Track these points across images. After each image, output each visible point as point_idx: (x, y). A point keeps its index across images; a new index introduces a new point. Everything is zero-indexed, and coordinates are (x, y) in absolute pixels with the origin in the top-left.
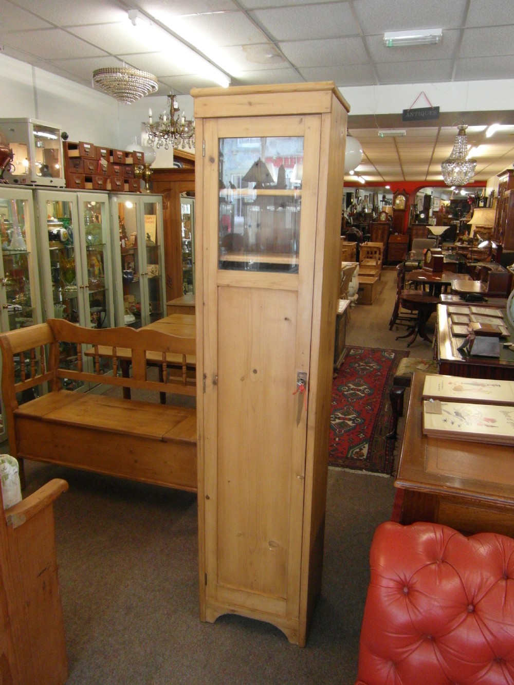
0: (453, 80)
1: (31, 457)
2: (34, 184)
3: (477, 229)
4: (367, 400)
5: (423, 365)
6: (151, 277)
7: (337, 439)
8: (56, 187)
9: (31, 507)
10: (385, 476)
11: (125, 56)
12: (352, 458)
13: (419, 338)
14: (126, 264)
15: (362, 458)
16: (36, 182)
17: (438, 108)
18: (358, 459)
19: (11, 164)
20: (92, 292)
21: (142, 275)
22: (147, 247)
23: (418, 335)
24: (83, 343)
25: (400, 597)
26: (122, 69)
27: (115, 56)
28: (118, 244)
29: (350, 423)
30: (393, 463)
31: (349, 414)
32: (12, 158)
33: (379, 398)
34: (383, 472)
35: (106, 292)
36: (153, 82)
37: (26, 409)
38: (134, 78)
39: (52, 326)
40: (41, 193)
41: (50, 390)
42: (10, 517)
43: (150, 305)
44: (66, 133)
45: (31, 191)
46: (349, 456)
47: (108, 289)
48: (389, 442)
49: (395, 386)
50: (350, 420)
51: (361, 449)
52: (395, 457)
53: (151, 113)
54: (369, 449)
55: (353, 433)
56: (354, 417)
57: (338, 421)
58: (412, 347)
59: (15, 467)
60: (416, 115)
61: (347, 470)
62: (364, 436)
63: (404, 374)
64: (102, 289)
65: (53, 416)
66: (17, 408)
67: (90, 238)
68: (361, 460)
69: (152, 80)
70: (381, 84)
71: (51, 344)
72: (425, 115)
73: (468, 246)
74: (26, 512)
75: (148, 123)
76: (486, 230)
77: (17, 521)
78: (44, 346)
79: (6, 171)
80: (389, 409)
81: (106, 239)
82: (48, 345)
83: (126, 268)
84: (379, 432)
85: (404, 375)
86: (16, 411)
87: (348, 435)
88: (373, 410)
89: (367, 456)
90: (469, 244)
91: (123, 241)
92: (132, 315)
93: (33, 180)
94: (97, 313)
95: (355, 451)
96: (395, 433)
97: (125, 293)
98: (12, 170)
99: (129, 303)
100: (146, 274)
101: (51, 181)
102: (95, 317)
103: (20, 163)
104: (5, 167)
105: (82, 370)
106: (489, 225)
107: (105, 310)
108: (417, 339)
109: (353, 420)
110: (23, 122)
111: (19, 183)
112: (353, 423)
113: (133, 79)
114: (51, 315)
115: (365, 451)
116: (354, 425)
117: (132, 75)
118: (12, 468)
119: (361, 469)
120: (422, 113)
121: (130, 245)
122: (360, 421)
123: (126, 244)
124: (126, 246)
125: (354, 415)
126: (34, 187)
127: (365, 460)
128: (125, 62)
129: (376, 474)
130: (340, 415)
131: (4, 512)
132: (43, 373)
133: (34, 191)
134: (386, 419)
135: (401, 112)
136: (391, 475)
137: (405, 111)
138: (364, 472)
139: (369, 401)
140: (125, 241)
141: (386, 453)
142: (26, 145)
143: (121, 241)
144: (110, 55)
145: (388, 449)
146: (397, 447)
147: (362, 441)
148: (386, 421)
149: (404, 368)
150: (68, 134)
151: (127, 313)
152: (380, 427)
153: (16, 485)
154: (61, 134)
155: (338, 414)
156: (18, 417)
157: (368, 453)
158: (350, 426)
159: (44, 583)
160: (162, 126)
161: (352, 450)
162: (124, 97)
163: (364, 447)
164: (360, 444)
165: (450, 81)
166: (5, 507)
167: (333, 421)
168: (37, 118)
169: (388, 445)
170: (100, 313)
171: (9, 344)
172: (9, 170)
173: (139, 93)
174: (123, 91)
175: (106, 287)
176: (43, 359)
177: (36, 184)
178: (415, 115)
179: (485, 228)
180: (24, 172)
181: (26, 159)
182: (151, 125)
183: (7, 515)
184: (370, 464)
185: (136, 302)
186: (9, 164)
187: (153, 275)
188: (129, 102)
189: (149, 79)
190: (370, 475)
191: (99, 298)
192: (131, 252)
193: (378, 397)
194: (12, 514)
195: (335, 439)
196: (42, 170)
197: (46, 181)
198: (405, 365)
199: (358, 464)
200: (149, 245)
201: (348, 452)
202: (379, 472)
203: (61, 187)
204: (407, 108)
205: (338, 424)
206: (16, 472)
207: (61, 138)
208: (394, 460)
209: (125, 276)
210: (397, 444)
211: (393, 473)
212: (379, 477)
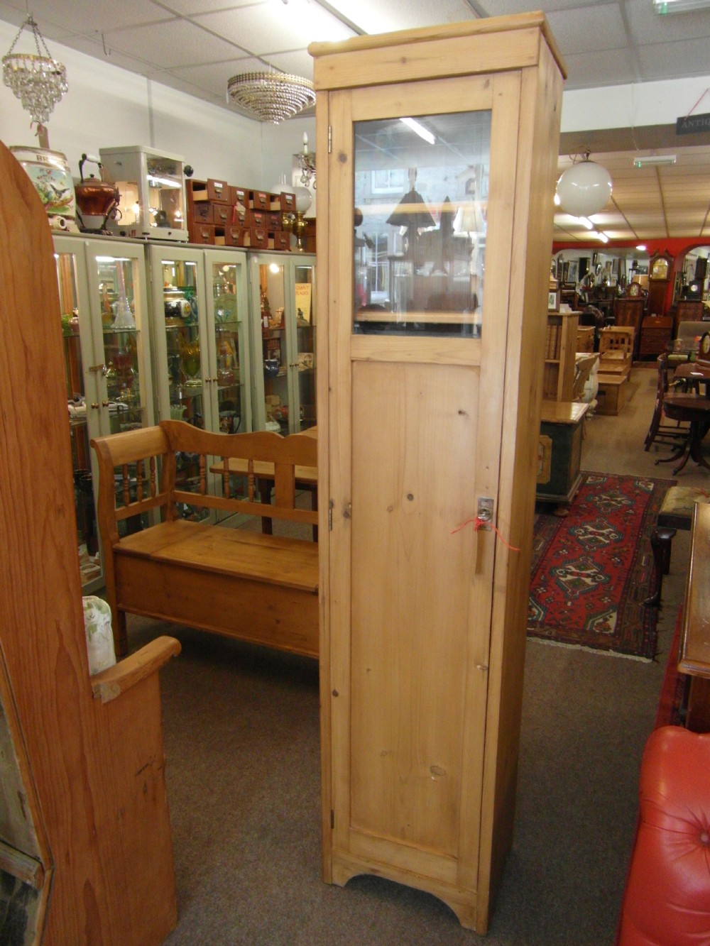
1: (136, 610)
2: (146, 236)
4: (615, 549)
5: (702, 496)
6: (303, 370)
7: (569, 604)
8: (176, 241)
9: (127, 675)
10: (645, 661)
11: (273, 57)
12: (592, 632)
13: (691, 463)
14: (269, 352)
15: (606, 632)
16: (149, 234)
18: (601, 634)
19: (117, 210)
20: (222, 388)
21: (290, 366)
22: (298, 327)
24: (208, 453)
25: (696, 849)
26: (267, 73)
27: (258, 58)
28: (258, 321)
29: (588, 581)
30: (656, 641)
31: (587, 569)
32: (118, 200)
33: (633, 546)
34: (640, 655)
35: (241, 388)
36: (309, 90)
37: (130, 543)
38: (284, 86)
39: (166, 429)
40: (156, 249)
41: (163, 520)
42: (98, 687)
43: (301, 409)
44: (190, 167)
45: (143, 246)
46: (588, 629)
47: (243, 385)
48: (648, 610)
49: (660, 527)
50: (588, 576)
51: (606, 620)
52: (659, 633)
53: (306, 139)
54: (618, 619)
55: (593, 596)
56: (594, 572)
57: (569, 577)
58: (680, 475)
59: (106, 615)
60: (698, 125)
61: (586, 649)
62: (610, 600)
63: (674, 509)
64: (237, 385)
65: (164, 554)
66: (119, 542)
67: (220, 313)
68: (606, 635)
69: (309, 88)
70: (643, 81)
71: (165, 455)
74: (121, 681)
75: (302, 153)
77: (108, 693)
78: (155, 458)
79: (110, 218)
80: (647, 562)
81: (242, 314)
82: (161, 456)
83: (269, 356)
84: (633, 595)
85: (675, 512)
86: (117, 545)
87: (585, 598)
88: (623, 564)
89: (615, 630)
91: (265, 318)
92: (276, 423)
93: (145, 231)
94: (228, 418)
95: (597, 622)
96: (658, 599)
97: (267, 392)
98: (118, 216)
99: (273, 406)
100: (296, 365)
101: (170, 233)
102: (226, 423)
103: (128, 210)
104: (109, 214)
105: (206, 492)
107: (239, 416)
108: (687, 464)
109: (593, 577)
110: (133, 152)
111: (127, 235)
112: (592, 581)
113: (282, 88)
114: (166, 416)
115: (612, 622)
116: (594, 583)
117: (281, 82)
118: (102, 616)
119: (607, 649)
120: (708, 121)
121: (275, 325)
122: (603, 578)
123: (269, 323)
124: (269, 326)
125: (595, 570)
126: (146, 241)
127: (613, 635)
128: (273, 67)
129: (630, 657)
130: (574, 570)
131: (90, 679)
132: (153, 494)
133: (146, 245)
134: (644, 577)
135: (674, 121)
136: (654, 660)
137: (681, 120)
138: (612, 653)
139: (617, 551)
140: (268, 319)
141: (644, 627)
142: (136, 184)
143: (262, 318)
144: (252, 55)
145: (647, 621)
146: (662, 619)
147: (604, 609)
148: (643, 578)
149: (674, 501)
150: (193, 167)
151: (269, 420)
152: (634, 588)
153: (108, 640)
154: (183, 168)
155: (571, 567)
156: (119, 554)
157: (617, 625)
158: (588, 585)
159: (145, 785)
161: (591, 621)
162: (269, 114)
163: (611, 617)
164: (604, 612)
166: (91, 673)
167: (563, 577)
168: (153, 145)
169: (647, 615)
170: (233, 419)
171: (108, 452)
172: (114, 218)
173: (291, 108)
174: (268, 105)
175: (242, 382)
176: (154, 475)
177: (149, 236)
178: (695, 124)
180: (134, 221)
181: (137, 202)
182: (306, 156)
183: (94, 684)
184: (620, 641)
185: (282, 405)
186: (114, 210)
187: (306, 368)
188: (276, 120)
189: (304, 86)
190: (620, 658)
191: (233, 399)
192: (277, 335)
193: (630, 545)
194: (101, 682)
195: (566, 603)
196: (157, 218)
197: (163, 233)
198: (674, 497)
199: (602, 640)
200: (301, 325)
201: (587, 623)
202: (634, 655)
203: (183, 242)
204: (684, 114)
205: (571, 582)
206: (108, 622)
207: (183, 173)
208: (656, 637)
209: (267, 367)
210: (661, 614)
211: (656, 657)
212: (635, 661)
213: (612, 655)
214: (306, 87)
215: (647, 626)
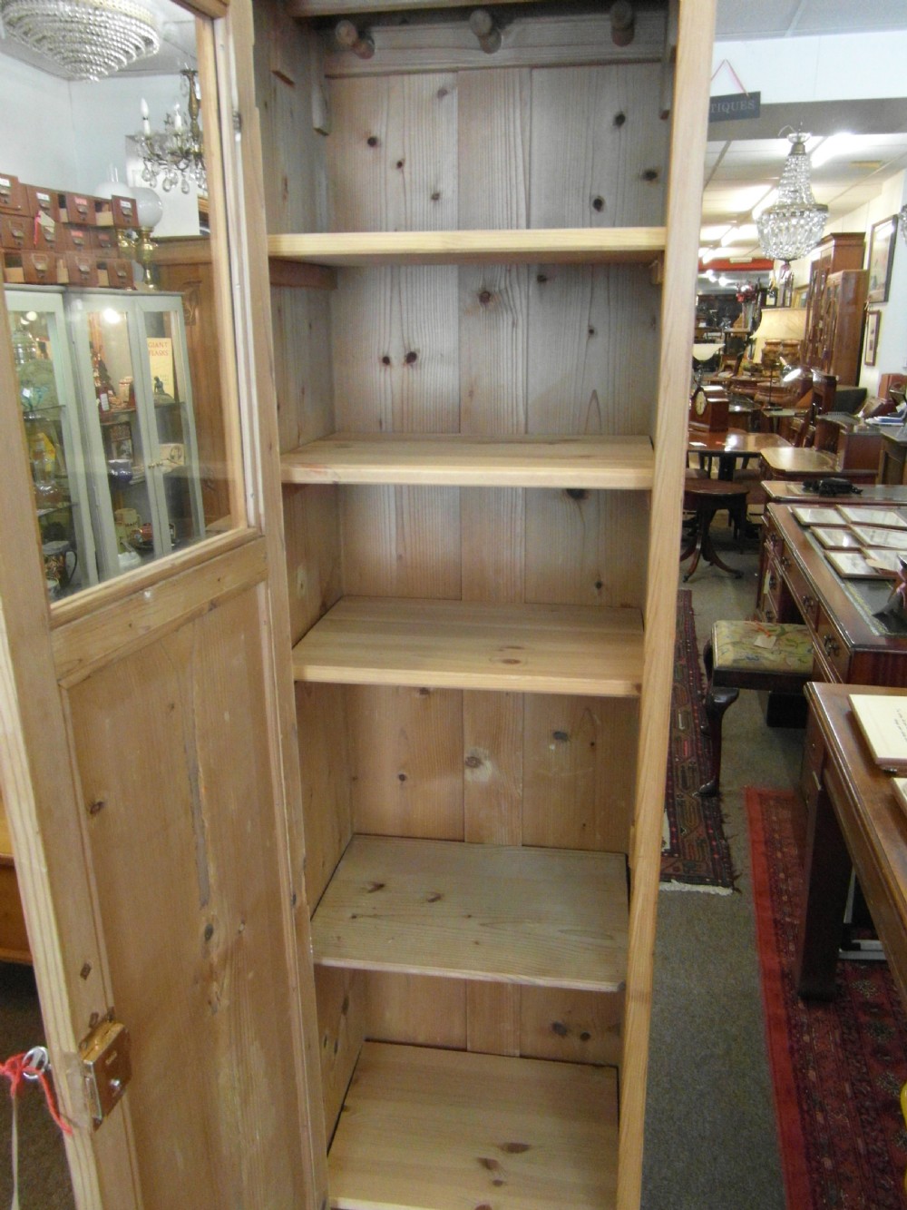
0: (789, 32)
3: (768, 348)
5: (764, 636)
6: (169, 470)
10: (724, 892)
13: (703, 563)
14: (114, 446)
17: (756, 96)
20: (43, 512)
21: (149, 467)
22: (157, 406)
23: (701, 557)
28: (92, 404)
30: (729, 856)
34: (714, 883)
35: (74, 509)
36: (146, 27)
38: (101, 15)
43: (171, 527)
47: (77, 505)
48: (707, 804)
49: (717, 688)
52: (730, 841)
53: (145, 110)
54: (671, 825)
58: (693, 582)
64: (66, 504)
67: (27, 393)
69: (144, 23)
72: (730, 110)
73: (753, 379)
75: (142, 133)
76: (788, 348)
80: (687, 725)
81: (65, 394)
83: (115, 454)
84: (680, 780)
89: (671, 843)
90: (752, 375)
91: (104, 396)
92: (134, 554)
94: (58, 559)
96: (717, 782)
97: (116, 505)
99: (127, 525)
100: (158, 465)
102: (53, 564)
106: (791, 339)
107: (73, 546)
108: (699, 564)
113: (99, 19)
115: (666, 832)
117: (96, 9)
120: (726, 106)
121: (120, 404)
123: (110, 403)
124: (110, 407)
127: (673, 855)
129: (702, 889)
134: (687, 748)
136: (734, 889)
138: (676, 886)
140: (109, 396)
141: (708, 834)
143: (98, 397)
145: (709, 822)
146: (727, 816)
149: (730, 647)
151: (123, 549)
152: (680, 769)
157: (674, 836)
160: (172, 140)
162: (80, 61)
165: (782, 36)
169: (707, 813)
170: (64, 556)
173: (117, 55)
174: (77, 46)
175: (74, 499)
179: (785, 345)
182: (148, 138)
184: (682, 863)
185: (141, 523)
187: (175, 466)
188: (93, 74)
189: (136, 19)
190: (689, 893)
191: (61, 518)
192: (124, 418)
200: (161, 402)
202: (706, 884)
208: (728, 848)
209: (113, 472)
210: (725, 809)
211: (736, 884)
212: (708, 894)
213: (677, 889)
214: (141, 21)
215: (711, 831)
